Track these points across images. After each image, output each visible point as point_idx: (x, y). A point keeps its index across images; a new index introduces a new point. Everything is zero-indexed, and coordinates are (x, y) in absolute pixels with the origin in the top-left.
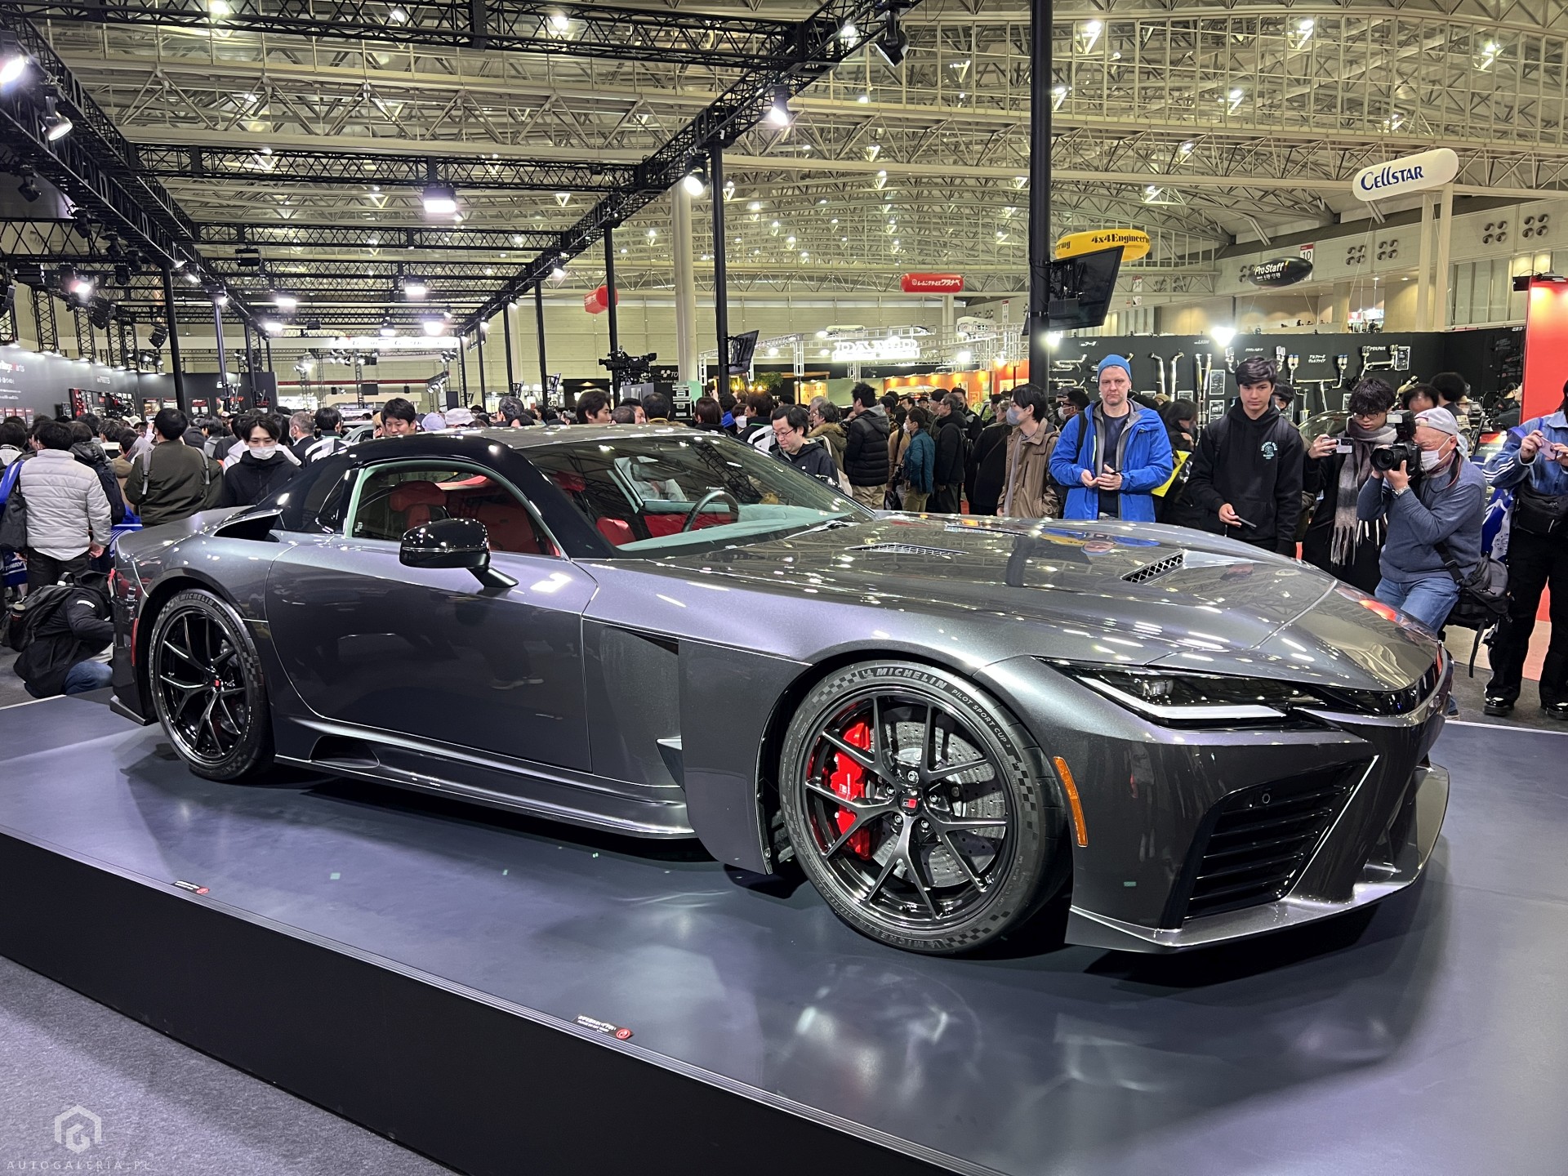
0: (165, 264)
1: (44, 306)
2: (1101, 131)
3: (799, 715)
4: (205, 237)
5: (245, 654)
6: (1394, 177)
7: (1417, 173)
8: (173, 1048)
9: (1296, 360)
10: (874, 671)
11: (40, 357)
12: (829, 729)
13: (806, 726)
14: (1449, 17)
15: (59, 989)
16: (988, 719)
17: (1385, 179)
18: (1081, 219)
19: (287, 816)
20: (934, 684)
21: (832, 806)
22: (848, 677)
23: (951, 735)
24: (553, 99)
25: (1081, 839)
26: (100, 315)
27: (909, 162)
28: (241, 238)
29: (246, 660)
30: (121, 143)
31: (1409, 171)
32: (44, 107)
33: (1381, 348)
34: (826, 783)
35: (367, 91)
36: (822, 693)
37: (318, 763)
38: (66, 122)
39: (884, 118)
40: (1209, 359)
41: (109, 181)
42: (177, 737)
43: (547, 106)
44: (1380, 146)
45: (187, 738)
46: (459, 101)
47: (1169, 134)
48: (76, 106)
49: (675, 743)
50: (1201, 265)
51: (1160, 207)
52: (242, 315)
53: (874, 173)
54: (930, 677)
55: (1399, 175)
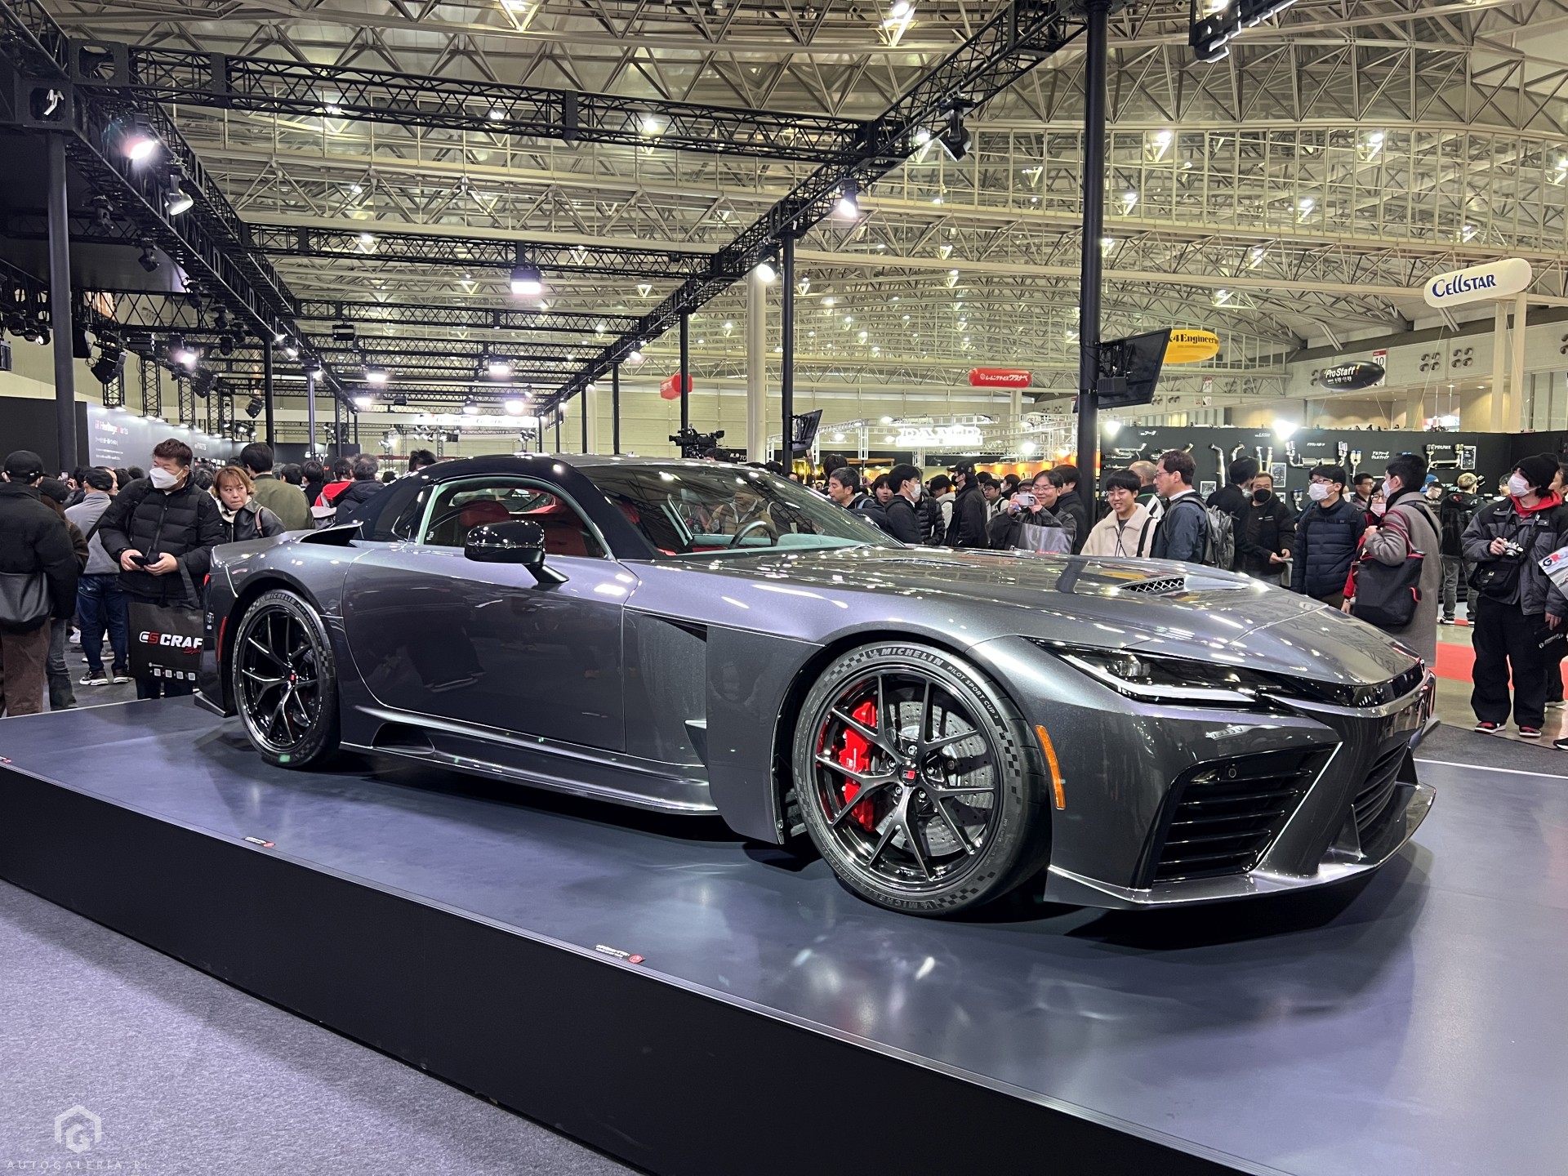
0: (267, 337)
1: (151, 375)
2: (1169, 234)
3: (813, 693)
4: (305, 312)
5: (320, 648)
6: (1465, 284)
7: (1489, 281)
8: (231, 993)
9: (1359, 456)
10: (879, 651)
11: (143, 422)
12: (838, 706)
13: (818, 703)
14: (1520, 132)
15: (131, 943)
16: (979, 693)
17: (1457, 287)
18: (1152, 320)
19: (347, 795)
20: (932, 662)
21: (840, 778)
22: (857, 657)
23: (949, 713)
24: (639, 194)
25: (1059, 803)
26: (203, 384)
27: (978, 260)
28: (339, 315)
29: (321, 654)
30: (237, 223)
31: (1482, 279)
32: (168, 185)
33: (1446, 447)
34: (834, 757)
35: (465, 184)
36: (833, 672)
37: (379, 749)
38: (187, 199)
39: (956, 218)
40: (1270, 452)
41: (222, 256)
42: (252, 725)
43: (633, 201)
44: (1451, 255)
45: (261, 727)
46: (550, 195)
47: (1237, 239)
48: (197, 184)
49: (702, 724)
50: (1272, 367)
51: (1230, 310)
52: (333, 389)
53: (945, 271)
54: (928, 655)
55: (1471, 283)
